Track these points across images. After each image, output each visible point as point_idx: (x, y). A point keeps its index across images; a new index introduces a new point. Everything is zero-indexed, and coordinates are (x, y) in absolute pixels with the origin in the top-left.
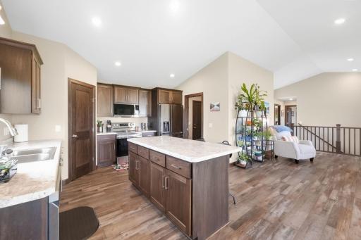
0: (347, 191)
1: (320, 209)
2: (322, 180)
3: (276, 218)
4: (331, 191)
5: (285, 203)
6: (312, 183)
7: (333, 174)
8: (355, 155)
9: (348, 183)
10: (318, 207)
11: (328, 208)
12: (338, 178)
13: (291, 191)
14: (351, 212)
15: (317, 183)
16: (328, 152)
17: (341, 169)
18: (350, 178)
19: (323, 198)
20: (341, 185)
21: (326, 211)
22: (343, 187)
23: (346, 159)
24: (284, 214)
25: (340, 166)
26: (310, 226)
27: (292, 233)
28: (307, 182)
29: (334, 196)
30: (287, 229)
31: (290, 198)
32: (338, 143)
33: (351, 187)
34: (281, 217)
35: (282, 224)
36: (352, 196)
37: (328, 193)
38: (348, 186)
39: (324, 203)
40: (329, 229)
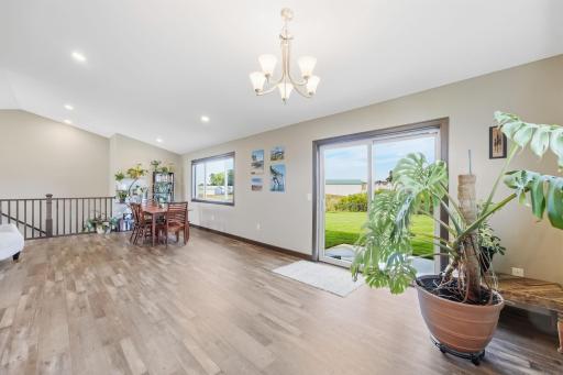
0: (90, 275)
1: (77, 310)
2: (52, 277)
3: (22, 365)
4: (74, 285)
5: (21, 335)
6: (41, 287)
7: (61, 264)
8: (72, 234)
9: (85, 266)
10: (73, 309)
11: (84, 302)
12: (70, 267)
13: (15, 316)
14: (106, 292)
15: (49, 284)
16: (33, 238)
17: (67, 255)
18: (83, 261)
19: (71, 296)
20: (79, 272)
21: (84, 307)
22: (82, 273)
23: (64, 242)
24: (31, 349)
25: (63, 253)
26: (79, 334)
27: (64, 360)
28: (31, 290)
29: (80, 287)
30: (54, 360)
31: (22, 325)
32: (49, 222)
33: (91, 270)
34: (29, 357)
35: (42, 363)
36: (98, 278)
37: (72, 287)
38: (87, 269)
39: (77, 301)
40: (100, 320)
